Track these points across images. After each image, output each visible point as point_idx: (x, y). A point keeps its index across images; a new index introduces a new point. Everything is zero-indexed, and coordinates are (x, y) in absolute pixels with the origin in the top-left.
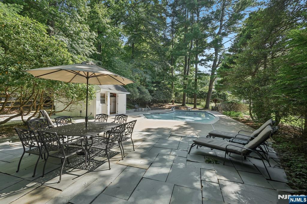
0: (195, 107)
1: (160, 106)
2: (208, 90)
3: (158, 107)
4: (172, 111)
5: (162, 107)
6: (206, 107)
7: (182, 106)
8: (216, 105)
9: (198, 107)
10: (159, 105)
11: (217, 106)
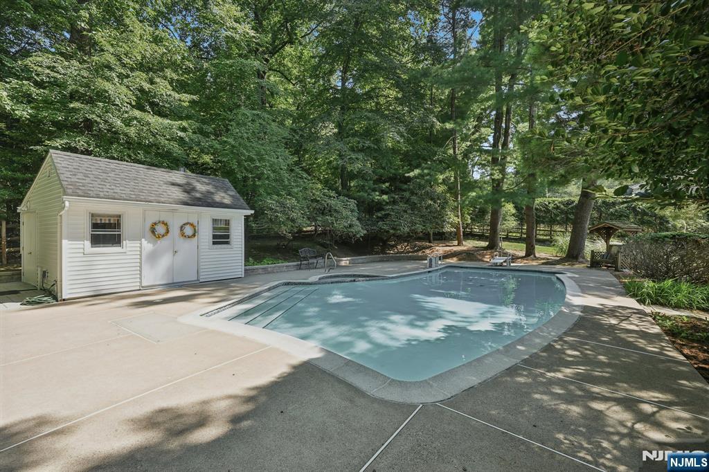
0: (530, 253)
1: (417, 251)
2: (576, 199)
3: (409, 252)
4: (430, 266)
5: (420, 254)
6: (573, 254)
7: (486, 248)
8: (609, 247)
9: (542, 252)
10: (415, 246)
11: (614, 250)
